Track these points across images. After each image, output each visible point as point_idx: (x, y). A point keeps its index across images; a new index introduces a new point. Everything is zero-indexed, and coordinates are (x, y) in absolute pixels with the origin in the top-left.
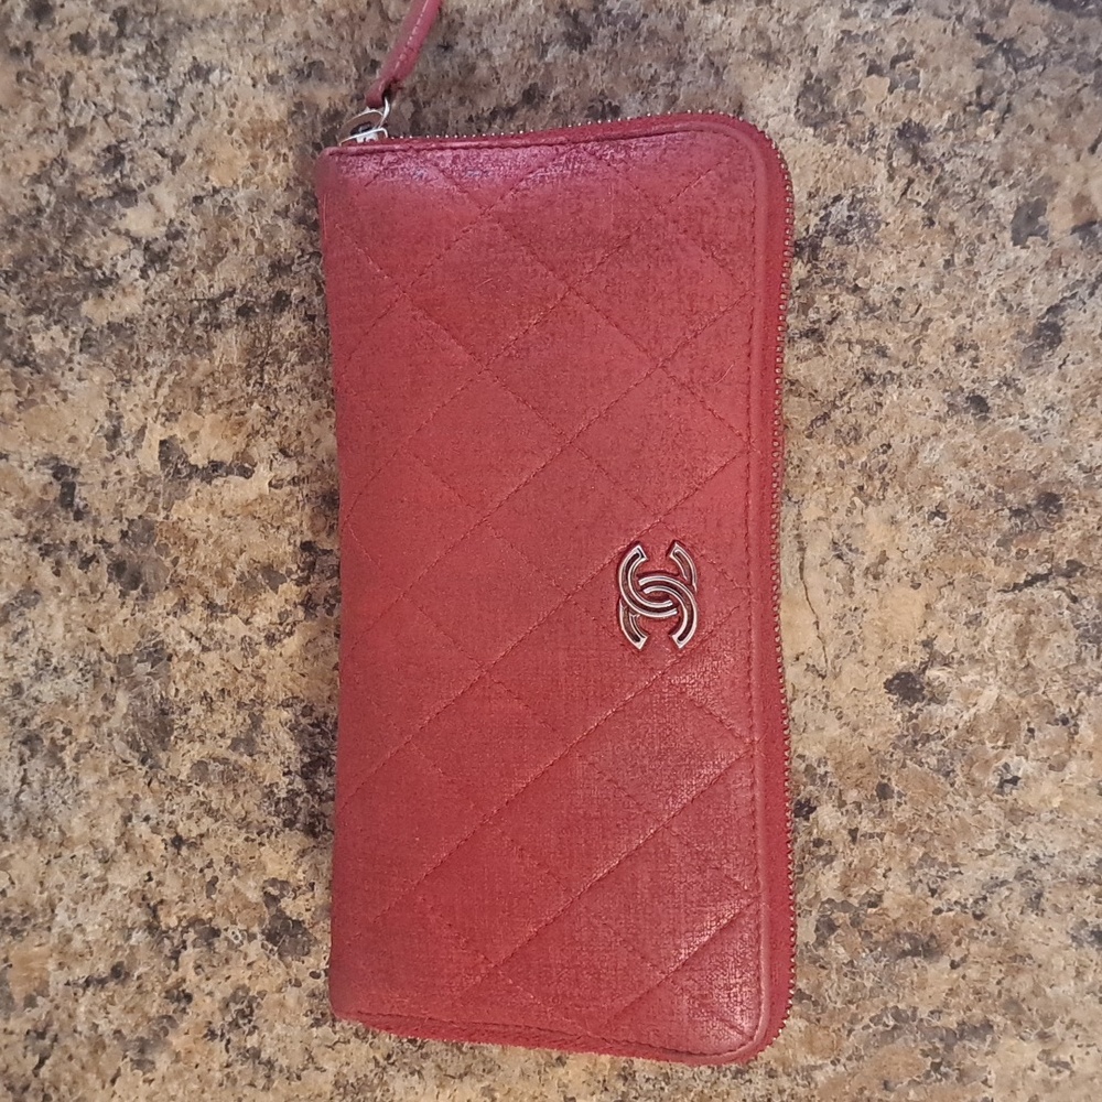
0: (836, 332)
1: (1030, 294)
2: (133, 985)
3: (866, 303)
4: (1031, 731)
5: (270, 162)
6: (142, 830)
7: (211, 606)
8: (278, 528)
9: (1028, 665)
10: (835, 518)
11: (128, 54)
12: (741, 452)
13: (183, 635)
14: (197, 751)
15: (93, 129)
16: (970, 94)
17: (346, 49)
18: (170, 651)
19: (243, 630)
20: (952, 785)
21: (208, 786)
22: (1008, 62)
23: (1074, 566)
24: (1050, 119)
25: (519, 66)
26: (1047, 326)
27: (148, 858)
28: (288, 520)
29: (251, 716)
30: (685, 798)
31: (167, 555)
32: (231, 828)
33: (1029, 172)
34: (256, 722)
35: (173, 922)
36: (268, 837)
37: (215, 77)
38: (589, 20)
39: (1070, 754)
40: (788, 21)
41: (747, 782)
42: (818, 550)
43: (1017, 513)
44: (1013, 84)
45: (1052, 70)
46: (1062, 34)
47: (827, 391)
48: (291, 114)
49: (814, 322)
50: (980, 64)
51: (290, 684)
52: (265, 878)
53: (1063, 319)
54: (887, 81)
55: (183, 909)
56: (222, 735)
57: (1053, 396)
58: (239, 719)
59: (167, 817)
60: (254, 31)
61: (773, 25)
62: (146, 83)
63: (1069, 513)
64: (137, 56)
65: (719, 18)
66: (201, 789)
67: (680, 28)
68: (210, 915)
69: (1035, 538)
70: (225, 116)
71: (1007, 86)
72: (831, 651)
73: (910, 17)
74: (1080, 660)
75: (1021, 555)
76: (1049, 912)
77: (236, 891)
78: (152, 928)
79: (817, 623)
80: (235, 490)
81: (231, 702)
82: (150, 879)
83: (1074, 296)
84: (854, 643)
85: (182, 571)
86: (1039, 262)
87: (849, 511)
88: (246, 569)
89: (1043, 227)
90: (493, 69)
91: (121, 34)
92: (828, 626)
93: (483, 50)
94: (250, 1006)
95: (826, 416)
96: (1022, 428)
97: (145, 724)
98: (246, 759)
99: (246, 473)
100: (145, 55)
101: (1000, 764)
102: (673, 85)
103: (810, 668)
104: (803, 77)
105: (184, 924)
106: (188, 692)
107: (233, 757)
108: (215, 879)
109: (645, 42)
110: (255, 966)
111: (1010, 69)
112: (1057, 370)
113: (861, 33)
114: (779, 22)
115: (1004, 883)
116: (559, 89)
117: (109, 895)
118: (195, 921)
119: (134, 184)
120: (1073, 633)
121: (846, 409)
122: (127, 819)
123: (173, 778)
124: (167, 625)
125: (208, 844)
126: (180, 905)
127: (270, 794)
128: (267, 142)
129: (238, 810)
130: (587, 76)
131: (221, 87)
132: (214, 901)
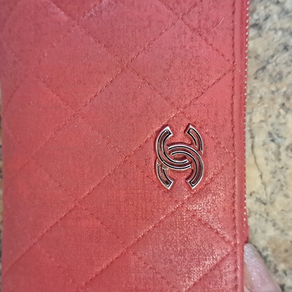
0: (268, 24)
10: (270, 121)
12: (230, 70)
30: (195, 278)
42: (261, 138)
47: (264, 55)
49: (257, 20)
72: (269, 190)
79: (261, 176)
84: (282, 186)
87: (278, 117)
92: (267, 177)
95: (264, 68)
103: (259, 200)
121: (274, 64)
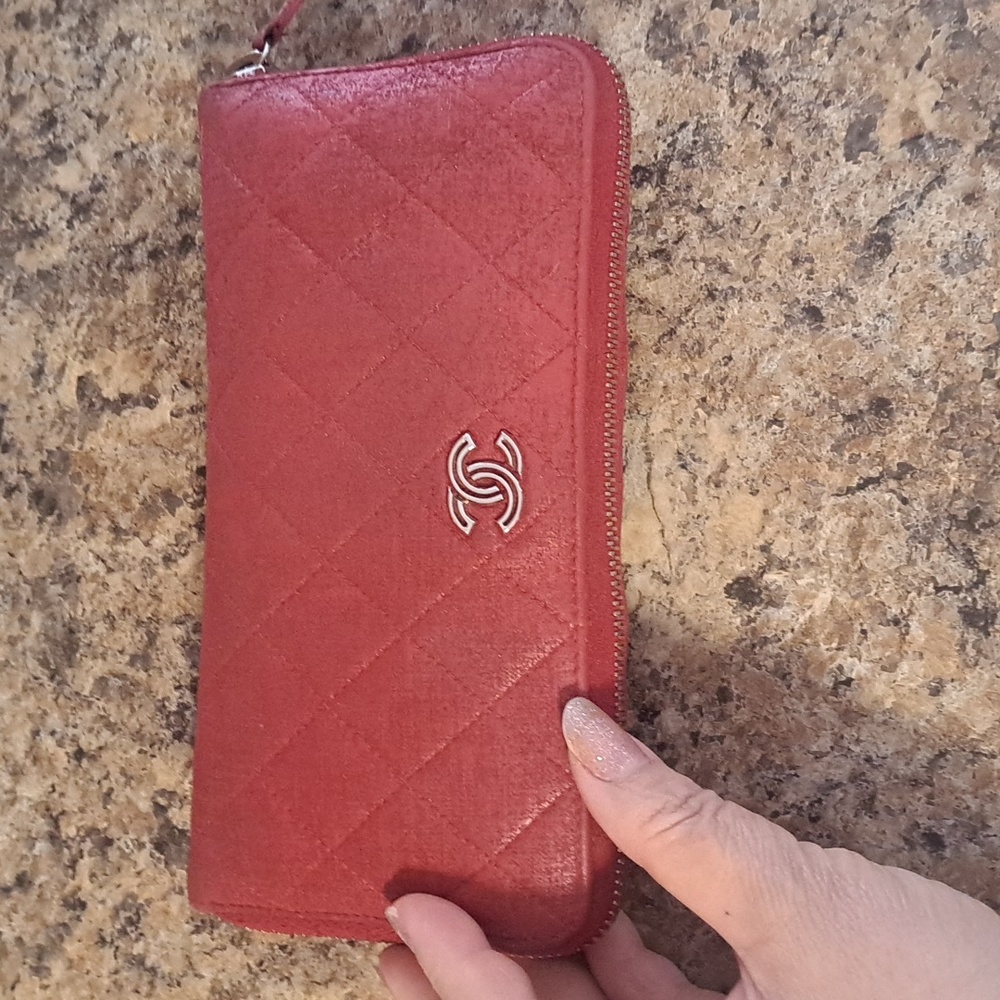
0: (682, 251)
1: (862, 207)
2: (34, 893)
3: (709, 223)
4: (864, 632)
5: (182, 118)
6: (48, 743)
7: (116, 529)
8: (177, 454)
9: (861, 567)
10: (680, 429)
11: (64, 28)
12: (569, 345)
13: (91, 558)
14: (99, 668)
15: (31, 97)
16: (805, 21)
17: (249, 12)
18: (79, 573)
19: (144, 552)
20: (789, 687)
21: (109, 700)
23: (905, 468)
24: (880, 41)
25: (400, 18)
26: (878, 237)
27: (52, 770)
28: (186, 447)
29: (148, 633)
31: (81, 483)
32: (126, 741)
33: (860, 91)
34: (152, 638)
35: (72, 832)
36: (159, 749)
37: (136, 44)
39: (902, 655)
41: (570, 666)
42: (664, 461)
43: (849, 418)
44: (845, 10)
47: (673, 308)
48: (200, 73)
49: (662, 243)
51: (183, 602)
52: (155, 788)
53: (893, 229)
54: (729, 13)
55: (82, 819)
56: (121, 652)
57: (883, 302)
58: (137, 636)
59: (71, 731)
62: (78, 52)
63: (899, 417)
64: (71, 29)
66: (101, 704)
68: (105, 825)
69: (867, 441)
70: (144, 79)
71: (840, 12)
72: (675, 558)
74: (910, 561)
75: (854, 459)
76: (883, 814)
77: (130, 802)
78: (53, 838)
79: (662, 531)
80: (141, 420)
81: (131, 620)
82: (54, 791)
83: (903, 207)
84: (697, 549)
85: (92, 498)
86: (870, 176)
87: (693, 423)
88: (148, 493)
89: (873, 142)
90: (377, 23)
91: (59, 10)
92: (672, 534)
93: (369, 6)
94: (137, 914)
95: (672, 332)
96: (855, 336)
97: (56, 643)
98: (142, 675)
99: (151, 404)
100: (78, 27)
101: (834, 666)
103: (656, 575)
104: (653, 14)
105: (82, 833)
106: (93, 612)
107: (130, 672)
108: (111, 790)
110: (144, 874)
112: (887, 278)
115: (838, 785)
116: (434, 37)
117: (17, 806)
118: (92, 831)
119: (64, 143)
120: (905, 534)
121: (690, 324)
122: (36, 733)
123: (77, 694)
124: (78, 549)
125: (106, 756)
126: (79, 815)
127: (162, 708)
128: (179, 99)
129: (133, 723)
130: (459, 24)
131: (141, 52)
132: (109, 811)
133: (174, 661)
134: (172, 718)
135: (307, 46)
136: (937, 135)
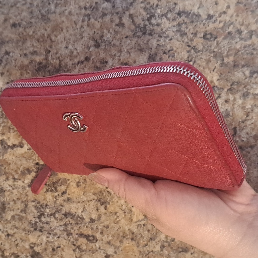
5: (25, 74)
7: (14, 179)
8: (30, 160)
13: (8, 186)
14: (12, 213)
16: (186, 58)
17: (42, 48)
18: (4, 190)
19: (22, 184)
21: (15, 221)
22: (194, 51)
24: (204, 64)
25: (84, 52)
27: (1, 239)
28: (32, 158)
29: (25, 204)
31: (3, 167)
32: (21, 231)
34: (26, 206)
35: (8, 254)
36: (31, 233)
37: (11, 54)
38: (99, 41)
40: (145, 42)
44: (196, 56)
45: (204, 53)
46: (206, 45)
48: (30, 63)
50: (188, 52)
51: (34, 196)
52: (30, 242)
54: (168, 56)
55: (10, 251)
56: (18, 209)
58: (22, 205)
59: (5, 229)
60: (20, 44)
61: (142, 43)
65: (129, 41)
66: (13, 222)
67: (121, 43)
68: (17, 252)
70: (14, 64)
71: (194, 57)
73: (172, 41)
77: (23, 246)
78: (2, 256)
80: (19, 151)
81: (20, 201)
82: (2, 244)
85: (7, 171)
88: (22, 169)
90: (78, 53)
93: (75, 48)
98: (24, 215)
99: (22, 147)
102: (119, 56)
104: (149, 55)
105: (11, 254)
106: (9, 199)
107: (21, 214)
108: (18, 244)
109: (113, 47)
111: (195, 53)
113: (162, 45)
114: (143, 42)
116: (93, 57)
118: (13, 254)
123: (7, 220)
124: (4, 184)
125: (16, 235)
126: (10, 250)
127: (30, 223)
128: (24, 69)
129: (23, 227)
130: (100, 54)
131: (13, 56)
132: (18, 249)
133: (33, 211)
134: (33, 225)
135: (59, 58)
136: (218, 86)
